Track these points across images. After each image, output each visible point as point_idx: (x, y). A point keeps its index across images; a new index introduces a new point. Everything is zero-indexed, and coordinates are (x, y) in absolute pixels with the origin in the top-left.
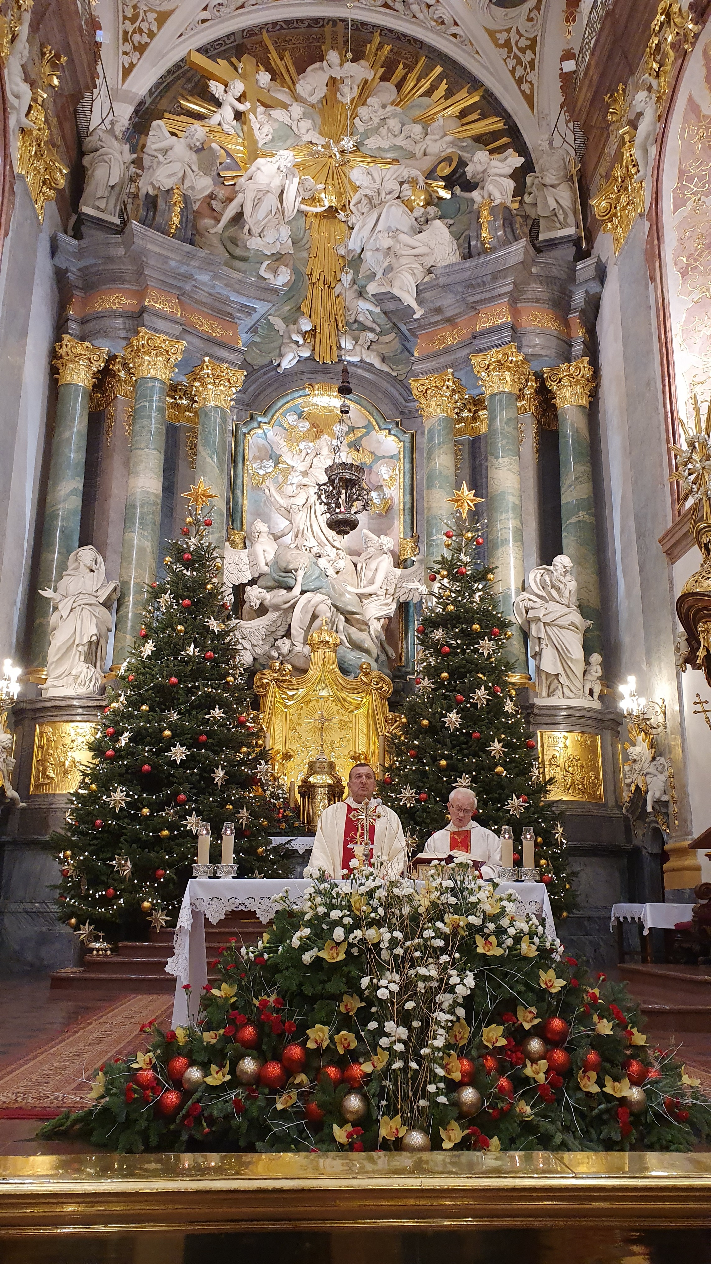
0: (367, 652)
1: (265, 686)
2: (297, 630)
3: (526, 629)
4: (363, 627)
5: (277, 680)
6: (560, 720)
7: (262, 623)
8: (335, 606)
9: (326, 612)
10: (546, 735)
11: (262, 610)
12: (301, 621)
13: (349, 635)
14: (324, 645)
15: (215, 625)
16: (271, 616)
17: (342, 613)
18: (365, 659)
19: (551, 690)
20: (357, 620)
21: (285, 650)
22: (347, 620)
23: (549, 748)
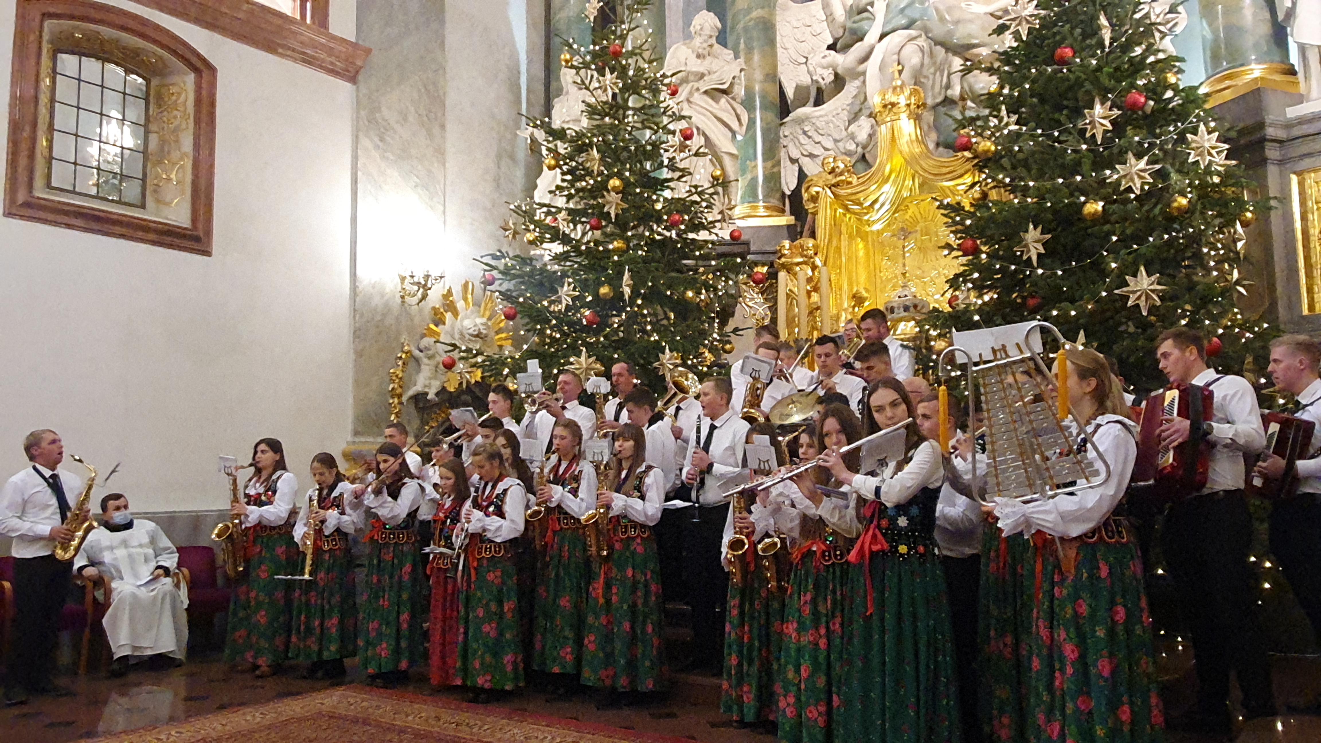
5: (831, 185)
16: (850, 89)
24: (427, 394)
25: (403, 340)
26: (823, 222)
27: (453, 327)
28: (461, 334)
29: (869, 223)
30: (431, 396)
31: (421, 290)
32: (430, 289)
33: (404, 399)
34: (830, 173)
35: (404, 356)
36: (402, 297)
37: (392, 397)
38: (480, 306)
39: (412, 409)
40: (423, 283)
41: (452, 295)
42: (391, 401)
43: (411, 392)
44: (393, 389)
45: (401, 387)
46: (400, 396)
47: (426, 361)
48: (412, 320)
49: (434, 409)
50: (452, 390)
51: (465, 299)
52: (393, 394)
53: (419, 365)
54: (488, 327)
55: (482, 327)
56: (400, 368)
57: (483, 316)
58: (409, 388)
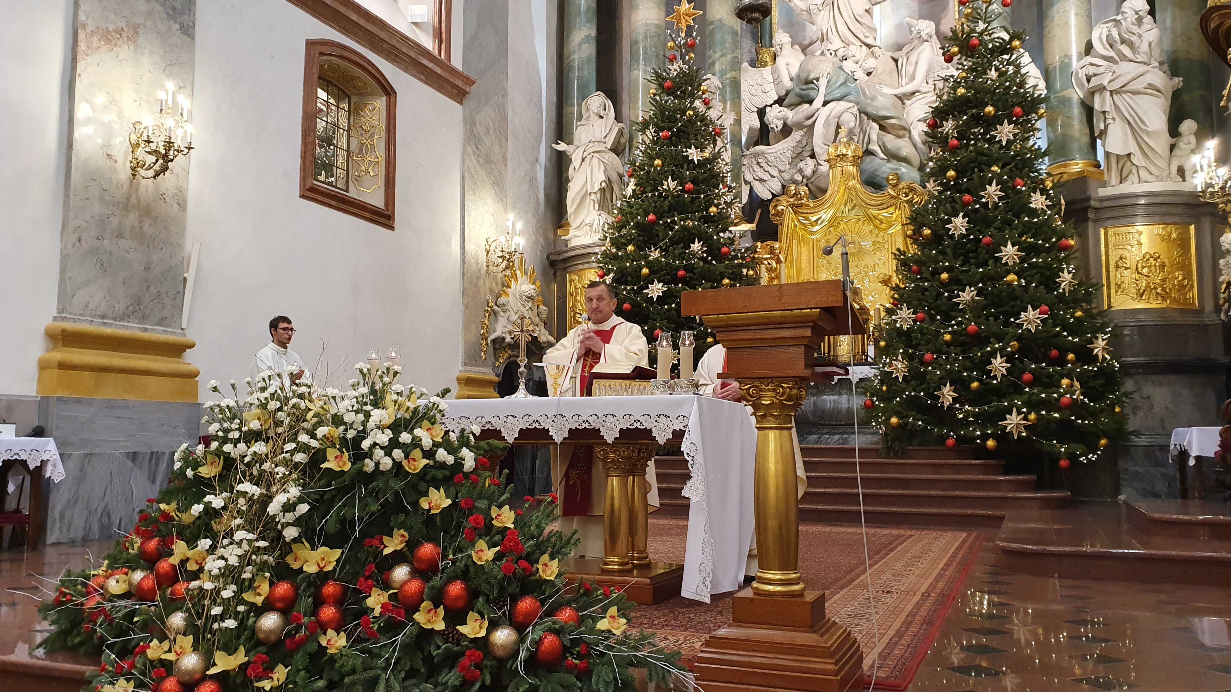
0: (905, 160)
1: (780, 214)
2: (821, 148)
3: (1088, 103)
4: (901, 133)
5: (793, 206)
6: (1140, 210)
7: (786, 145)
8: (866, 114)
9: (850, 121)
10: (1111, 232)
11: (786, 131)
12: (825, 136)
13: (884, 144)
14: (841, 159)
15: (694, 154)
16: (796, 136)
17: (874, 120)
18: (904, 169)
19: (1124, 175)
20: (893, 125)
21: (808, 172)
22: (882, 128)
23: (1117, 247)
24: (504, 339)
26: (784, 231)
29: (811, 233)
30: (507, 340)
33: (489, 341)
34: (791, 197)
36: (487, 266)
43: (492, 336)
47: (502, 314)
53: (496, 317)
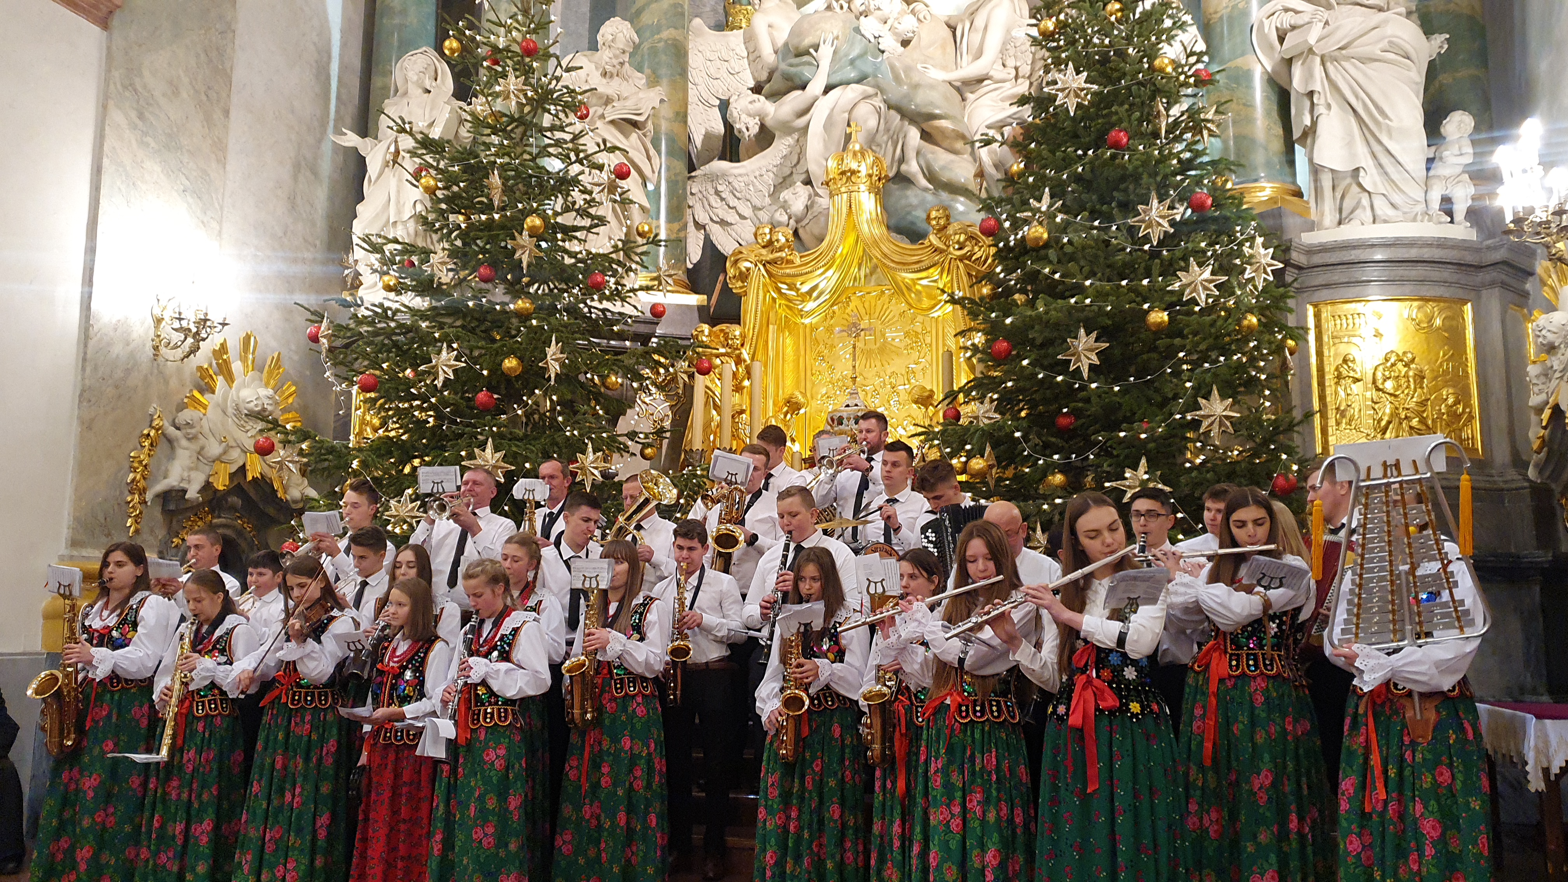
1: (743, 276)
2: (820, 165)
3: (1284, 82)
4: (959, 145)
5: (766, 262)
6: (1379, 273)
7: (764, 162)
8: (899, 110)
10: (1326, 311)
13: (929, 164)
14: (849, 179)
16: (781, 146)
17: (912, 122)
19: (1346, 209)
20: (944, 131)
22: (925, 135)
23: (1337, 341)
24: (185, 491)
25: (151, 410)
26: (751, 307)
27: (225, 400)
28: (237, 409)
29: (801, 314)
30: (192, 493)
31: (190, 340)
32: (204, 340)
33: (149, 496)
34: (764, 247)
35: (152, 434)
36: (156, 348)
37: (131, 493)
38: (261, 371)
39: (157, 513)
40: (194, 330)
41: (227, 353)
42: (129, 499)
43: (160, 487)
44: (133, 480)
45: (144, 478)
46: (143, 492)
47: (184, 442)
48: (166, 382)
49: (188, 514)
50: (221, 488)
51: (244, 360)
52: (133, 488)
53: (173, 448)
54: (277, 403)
55: (266, 401)
56: (146, 450)
57: (267, 385)
58: (156, 481)
